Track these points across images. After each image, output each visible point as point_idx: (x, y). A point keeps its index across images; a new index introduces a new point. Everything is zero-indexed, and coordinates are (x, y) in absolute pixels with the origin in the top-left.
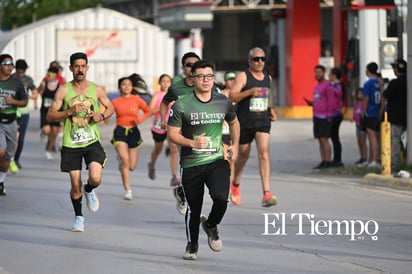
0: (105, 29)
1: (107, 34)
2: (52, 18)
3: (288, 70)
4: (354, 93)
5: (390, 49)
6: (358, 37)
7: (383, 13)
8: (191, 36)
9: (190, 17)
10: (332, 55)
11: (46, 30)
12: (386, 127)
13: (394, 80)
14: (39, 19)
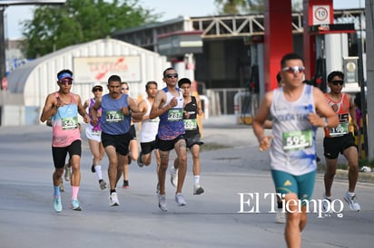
0: (114, 56)
1: (115, 60)
2: (69, 48)
3: (266, 85)
5: (351, 66)
6: (325, 57)
7: (345, 36)
8: (186, 60)
9: (184, 44)
11: (64, 58)
14: (58, 49)
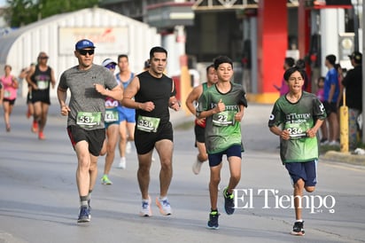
0: (101, 26)
1: (103, 31)
2: (55, 17)
3: (259, 61)
4: (316, 81)
5: (347, 43)
6: (320, 33)
7: (341, 11)
8: (175, 32)
9: (175, 16)
10: (297, 48)
11: (49, 28)
12: (345, 111)
13: (351, 70)
14: (43, 18)
